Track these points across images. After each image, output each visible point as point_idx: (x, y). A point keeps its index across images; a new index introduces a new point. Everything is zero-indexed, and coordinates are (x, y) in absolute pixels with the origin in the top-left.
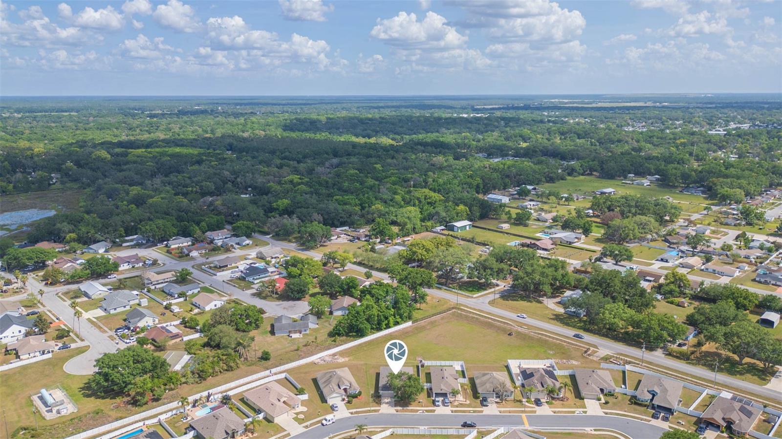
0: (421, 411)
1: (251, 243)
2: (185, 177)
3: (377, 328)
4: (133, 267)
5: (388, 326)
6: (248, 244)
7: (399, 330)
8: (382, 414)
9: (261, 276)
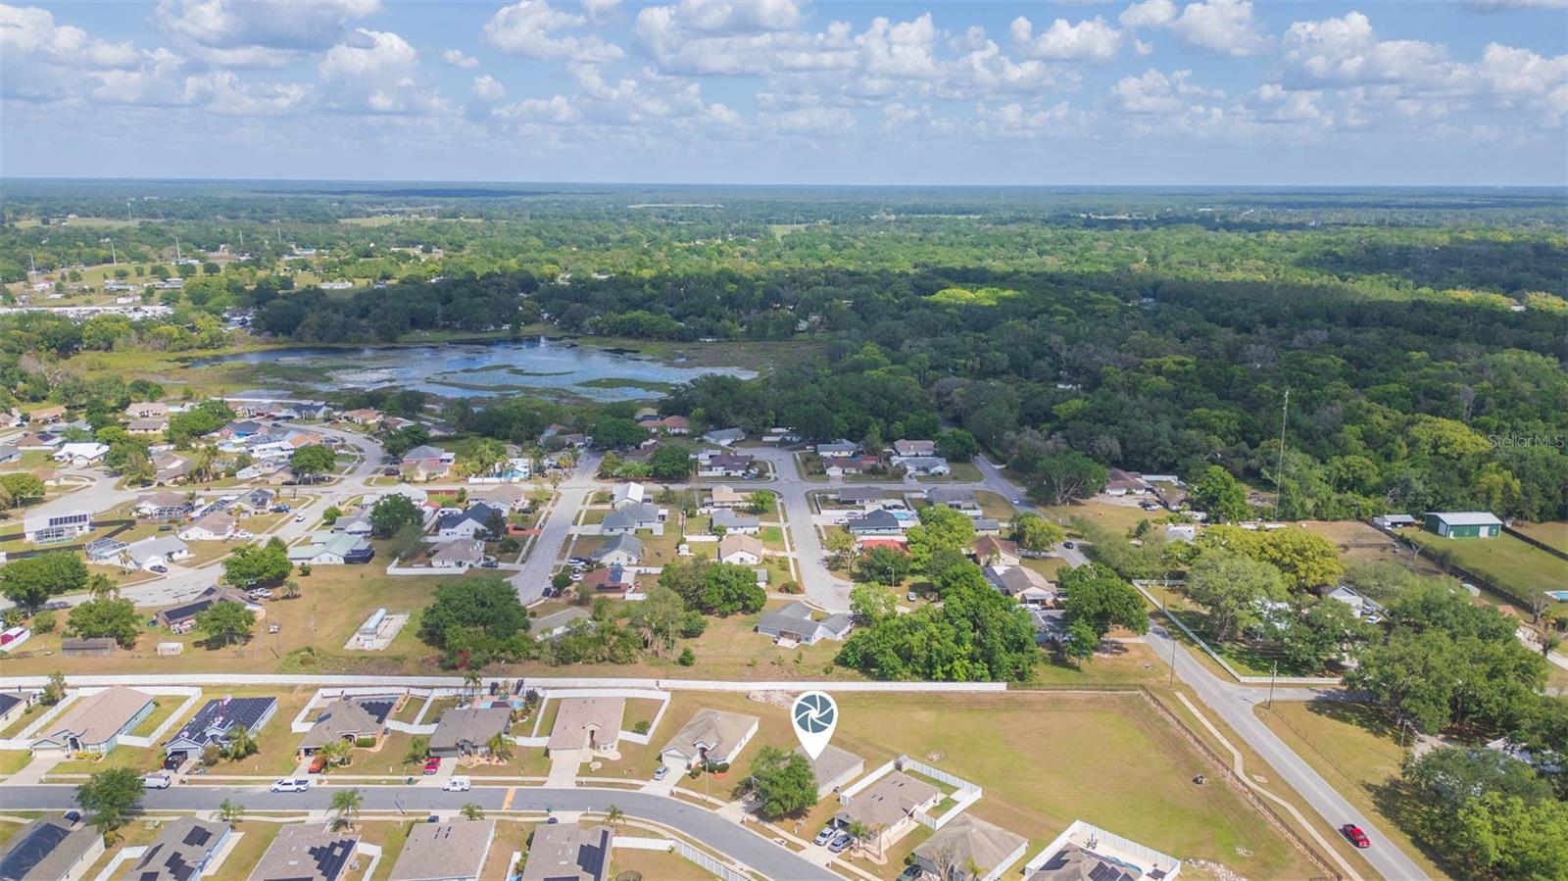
0: (779, 840)
1: (948, 472)
2: (980, 338)
3: (924, 673)
4: (728, 474)
5: (949, 677)
6: (940, 474)
7: (969, 693)
8: (717, 815)
9: (880, 531)
